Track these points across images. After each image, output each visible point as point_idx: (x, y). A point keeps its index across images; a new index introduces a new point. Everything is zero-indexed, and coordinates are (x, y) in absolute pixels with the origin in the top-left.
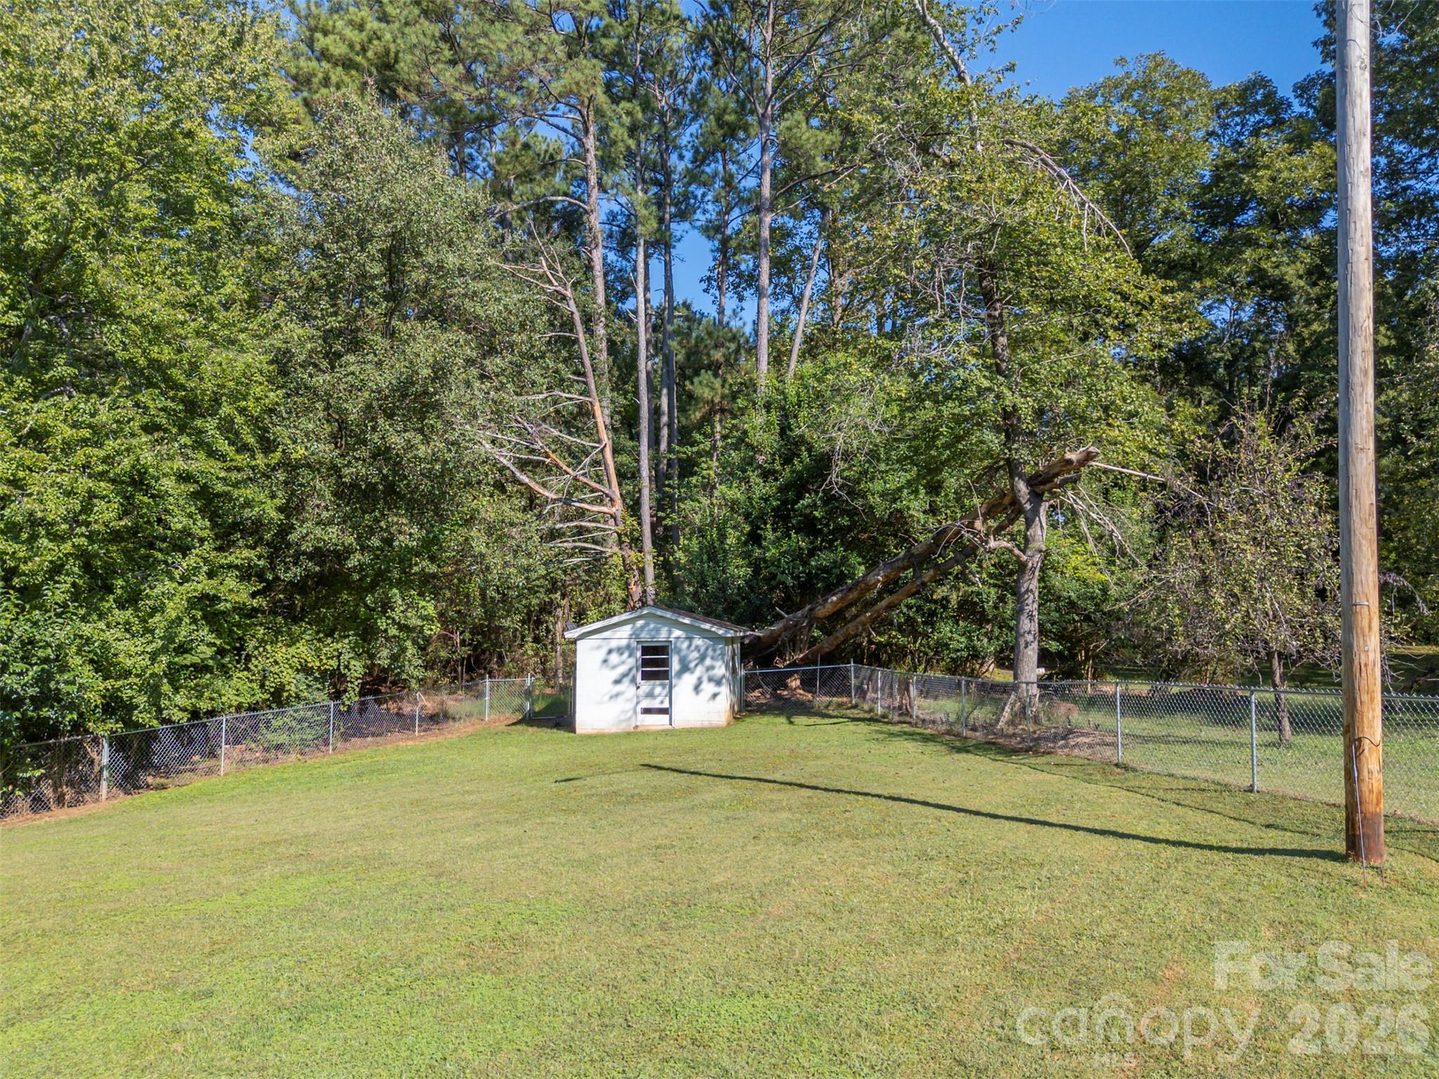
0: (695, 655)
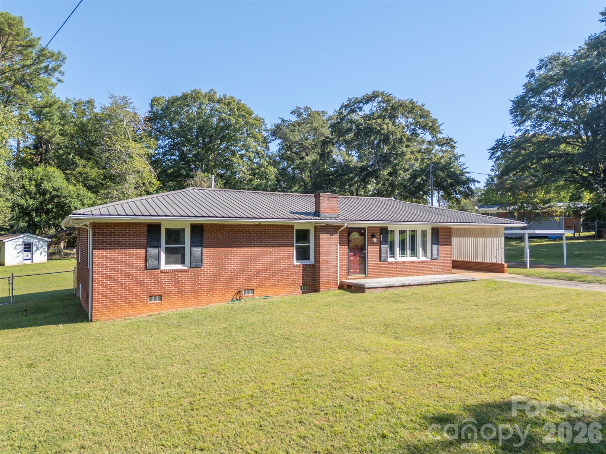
0: (40, 246)
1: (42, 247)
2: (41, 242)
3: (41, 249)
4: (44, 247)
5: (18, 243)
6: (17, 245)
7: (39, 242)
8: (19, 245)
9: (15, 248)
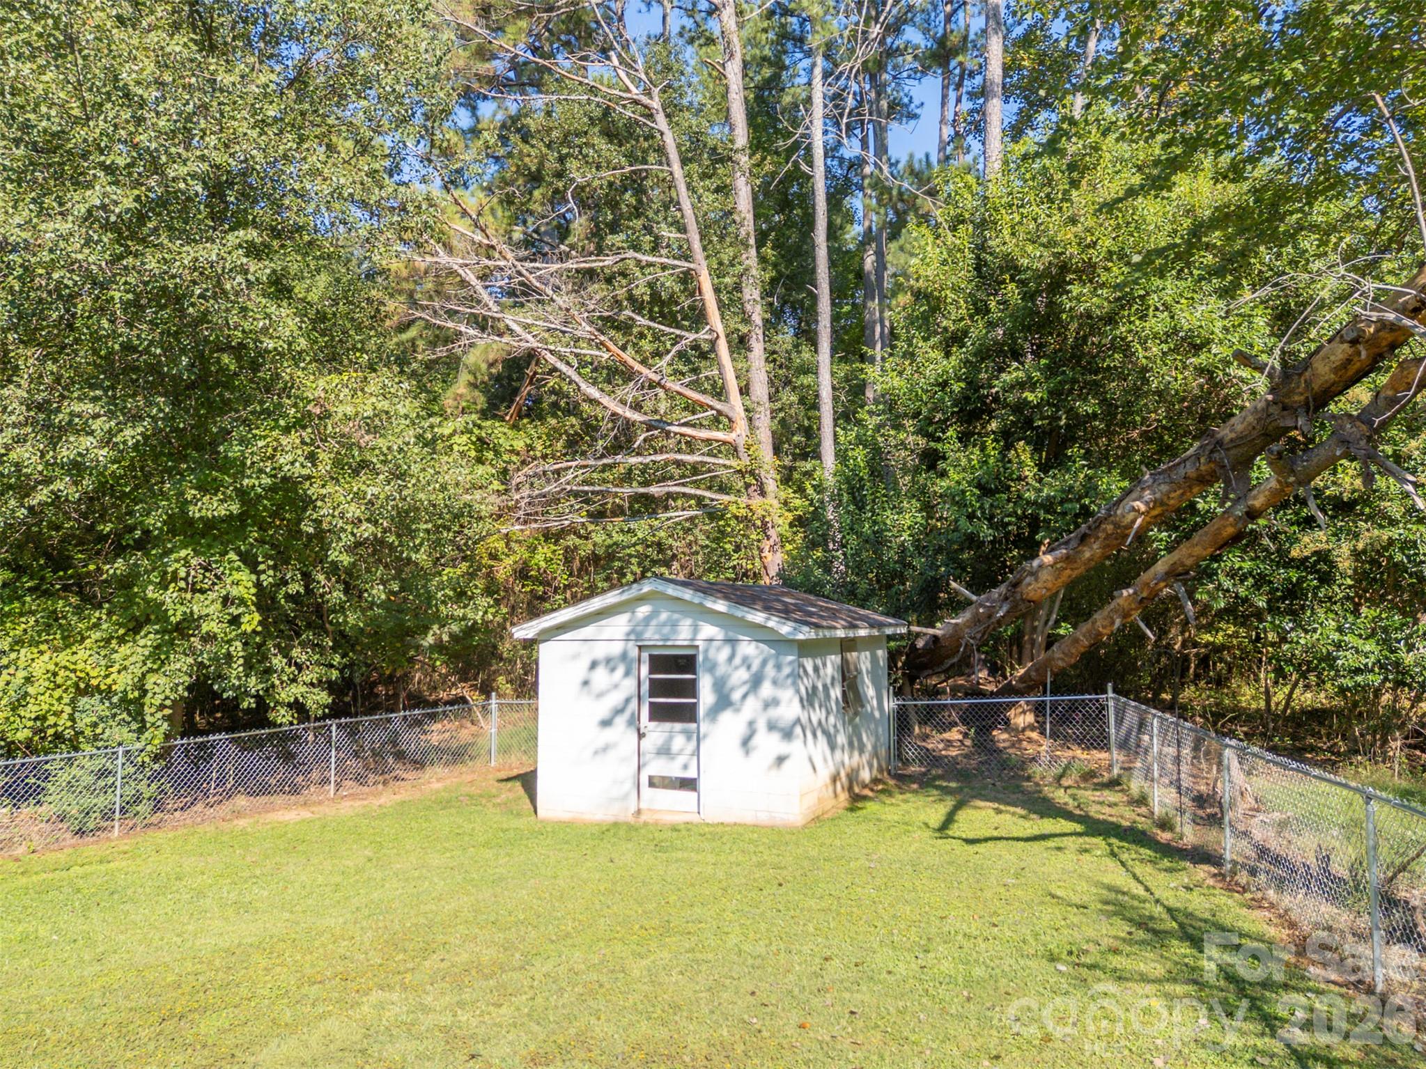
0: (742, 675)
1: (756, 682)
2: (748, 648)
3: (752, 706)
4: (767, 690)
5: (600, 651)
6: (594, 665)
7: (732, 642)
8: (610, 663)
9: (586, 683)
